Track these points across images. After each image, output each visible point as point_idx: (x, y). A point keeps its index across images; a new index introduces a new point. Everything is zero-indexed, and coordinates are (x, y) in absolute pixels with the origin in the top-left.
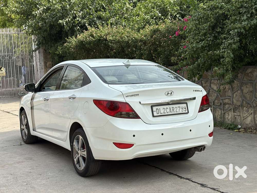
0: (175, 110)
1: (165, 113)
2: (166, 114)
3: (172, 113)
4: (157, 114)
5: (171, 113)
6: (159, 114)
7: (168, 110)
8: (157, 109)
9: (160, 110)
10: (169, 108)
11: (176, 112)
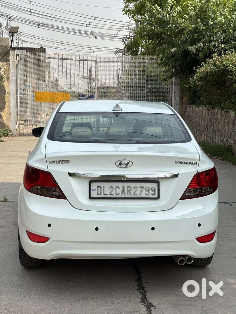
0: (132, 192)
1: (113, 194)
2: (115, 196)
3: (125, 195)
4: (98, 194)
5: (123, 196)
6: (102, 196)
7: (119, 191)
8: (98, 187)
9: (104, 189)
10: (121, 188)
11: (134, 194)
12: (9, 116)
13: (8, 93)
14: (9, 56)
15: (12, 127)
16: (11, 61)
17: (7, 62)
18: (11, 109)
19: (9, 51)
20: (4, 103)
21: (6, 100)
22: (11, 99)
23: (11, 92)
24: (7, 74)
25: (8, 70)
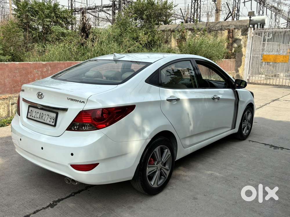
0: (43, 118)
1: (35, 117)
2: (36, 119)
3: (40, 119)
6: (31, 117)
7: (38, 115)
8: (31, 111)
10: (39, 113)
11: (44, 120)
12: (243, 70)
13: (244, 56)
14: (247, 32)
15: (244, 78)
16: (249, 35)
17: (246, 36)
18: (245, 66)
19: (248, 28)
20: (241, 62)
21: (243, 60)
22: (246, 60)
23: (246, 55)
24: (245, 44)
25: (246, 41)
